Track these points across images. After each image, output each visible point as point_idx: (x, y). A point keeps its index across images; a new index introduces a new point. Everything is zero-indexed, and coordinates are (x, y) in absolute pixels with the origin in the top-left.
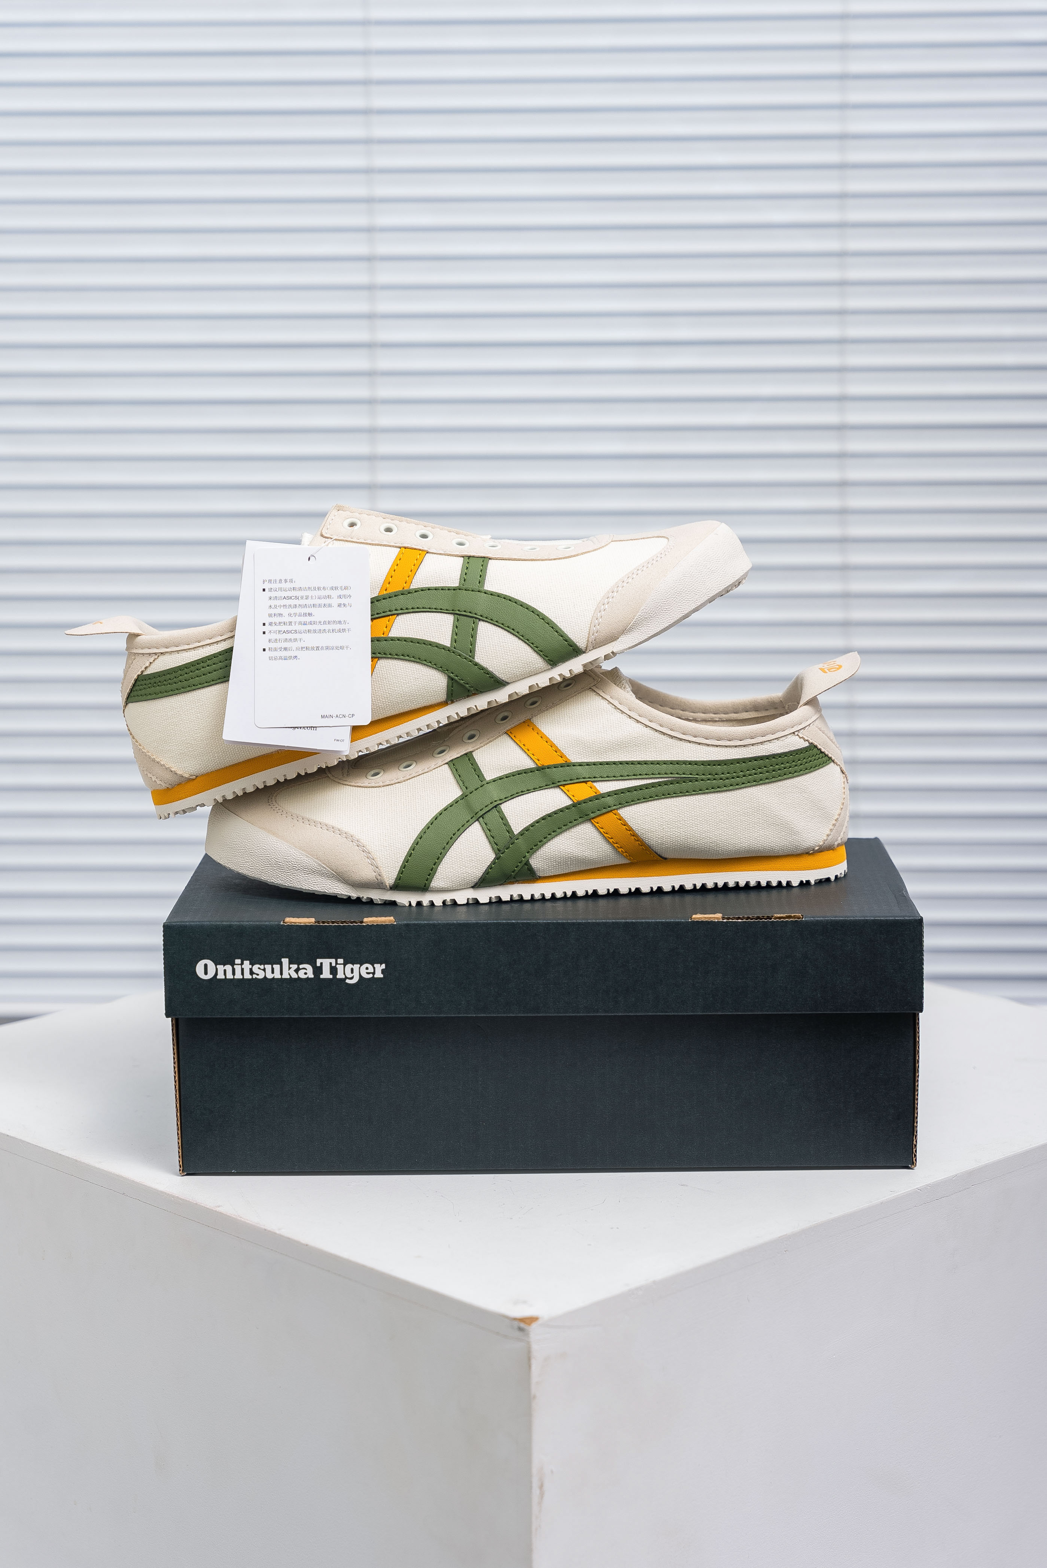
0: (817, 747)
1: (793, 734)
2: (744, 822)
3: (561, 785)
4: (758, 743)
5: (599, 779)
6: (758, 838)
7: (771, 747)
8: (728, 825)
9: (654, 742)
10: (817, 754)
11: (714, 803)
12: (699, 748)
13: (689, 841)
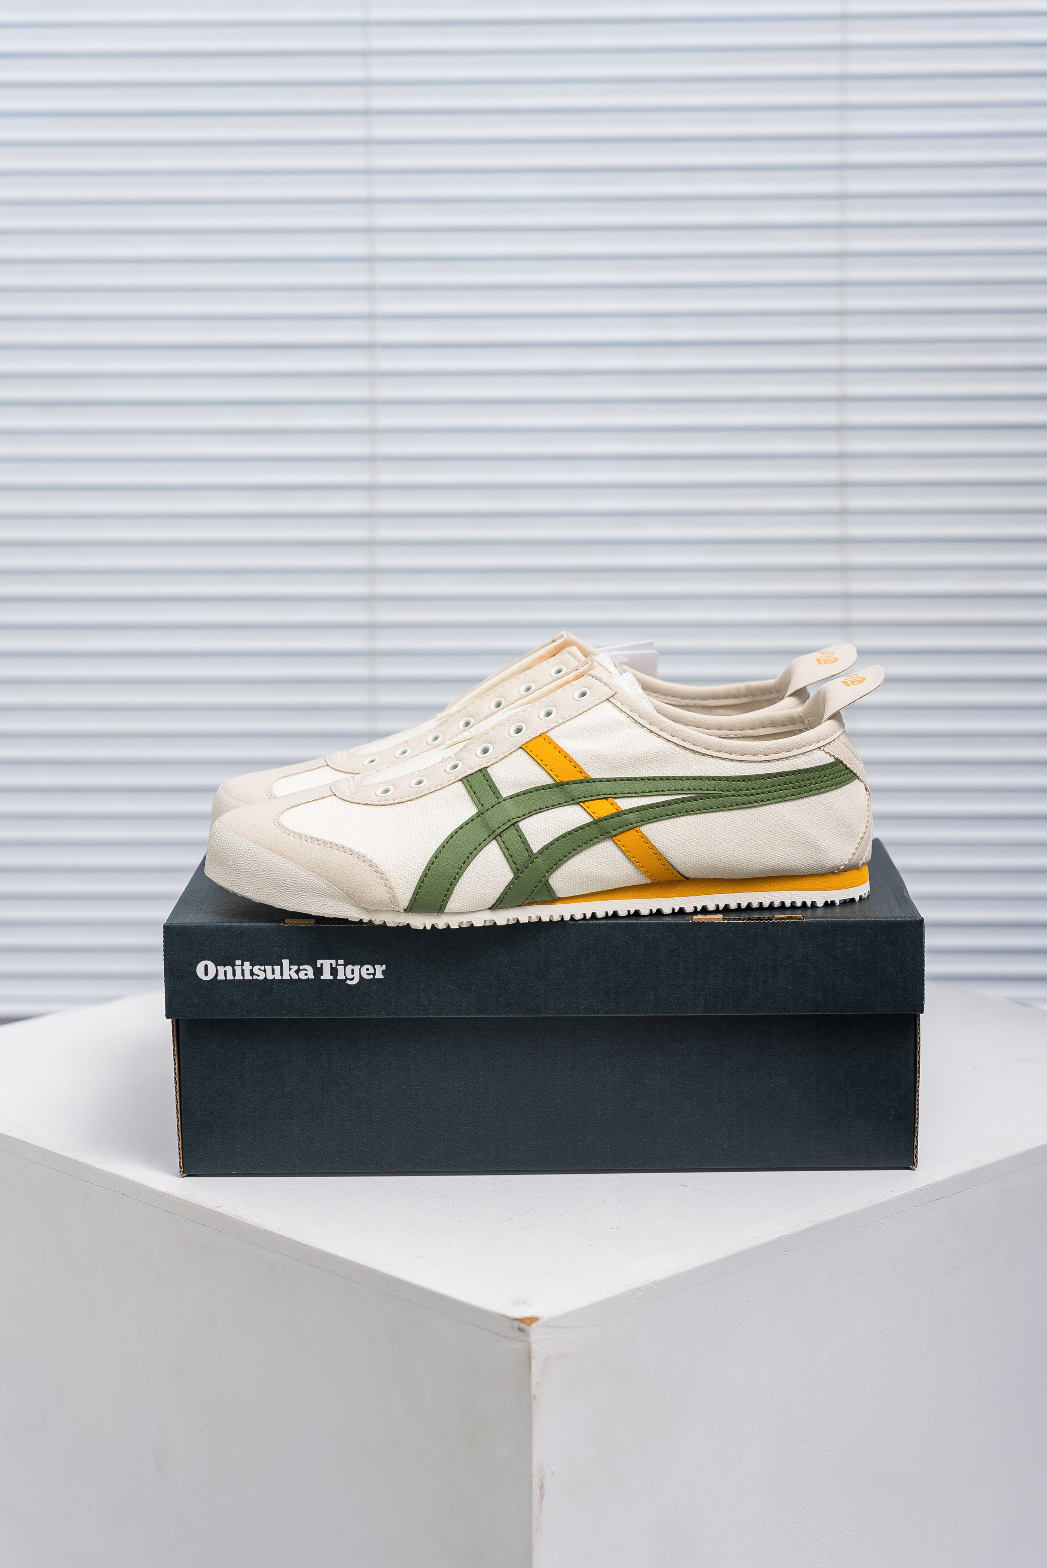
0: (842, 763)
1: (819, 749)
2: (769, 840)
3: (581, 802)
4: (783, 758)
5: (620, 795)
6: (783, 857)
7: (796, 762)
8: (753, 844)
9: (676, 757)
10: (842, 770)
11: (739, 820)
12: (723, 763)
13: (712, 860)
